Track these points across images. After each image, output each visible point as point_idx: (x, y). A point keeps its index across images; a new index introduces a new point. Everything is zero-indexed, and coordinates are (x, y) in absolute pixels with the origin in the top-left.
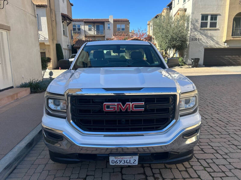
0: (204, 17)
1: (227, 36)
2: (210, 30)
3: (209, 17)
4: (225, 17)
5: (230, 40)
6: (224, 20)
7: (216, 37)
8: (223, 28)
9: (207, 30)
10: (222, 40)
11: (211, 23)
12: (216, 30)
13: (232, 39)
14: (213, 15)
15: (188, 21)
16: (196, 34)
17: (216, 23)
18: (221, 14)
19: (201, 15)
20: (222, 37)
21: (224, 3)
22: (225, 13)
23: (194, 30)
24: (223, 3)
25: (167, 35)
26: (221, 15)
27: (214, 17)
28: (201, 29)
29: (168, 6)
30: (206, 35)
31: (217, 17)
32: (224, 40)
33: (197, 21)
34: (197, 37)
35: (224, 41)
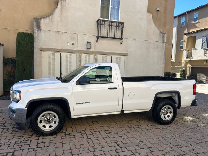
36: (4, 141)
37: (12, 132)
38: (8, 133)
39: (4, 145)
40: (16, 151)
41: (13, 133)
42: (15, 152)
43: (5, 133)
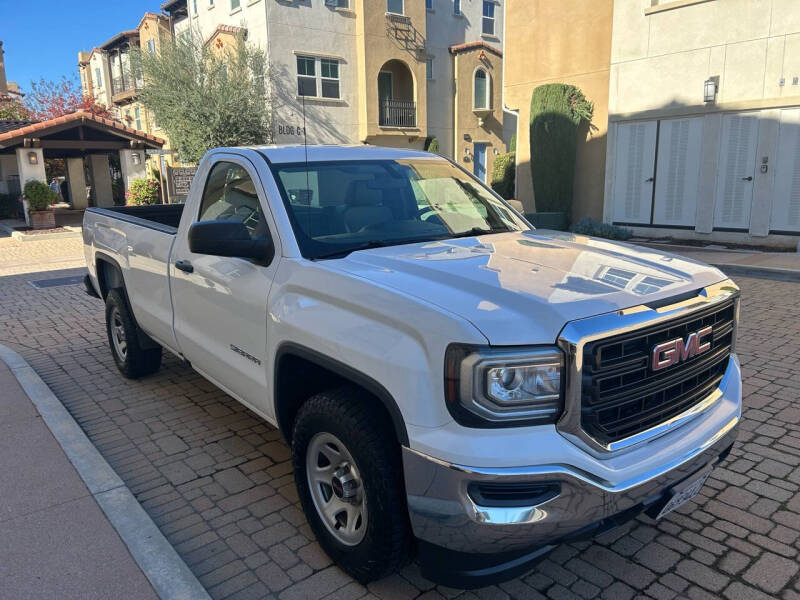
0: (305, 64)
1: (369, 125)
2: (325, 104)
3: (318, 66)
4: (355, 69)
5: (378, 136)
6: (356, 76)
7: (341, 125)
8: (356, 99)
9: (317, 103)
10: (357, 136)
11: (325, 84)
12: (339, 104)
13: (381, 133)
14: (327, 61)
15: (258, 69)
16: (290, 113)
17: (336, 85)
18: (347, 60)
19: (295, 57)
20: (355, 127)
21: (349, 29)
22: (356, 58)
23: (281, 102)
24: (347, 28)
25: (206, 110)
26: (346, 63)
27: (331, 66)
28: (298, 99)
29: (167, 9)
30: (315, 118)
31: (337, 67)
32: (363, 135)
33: (285, 73)
34: (294, 124)
35: (364, 139)
36: (767, 490)
37: (710, 524)
38: (732, 529)
39: (771, 476)
40: (743, 442)
41: (707, 519)
42: (746, 440)
43: (746, 539)
